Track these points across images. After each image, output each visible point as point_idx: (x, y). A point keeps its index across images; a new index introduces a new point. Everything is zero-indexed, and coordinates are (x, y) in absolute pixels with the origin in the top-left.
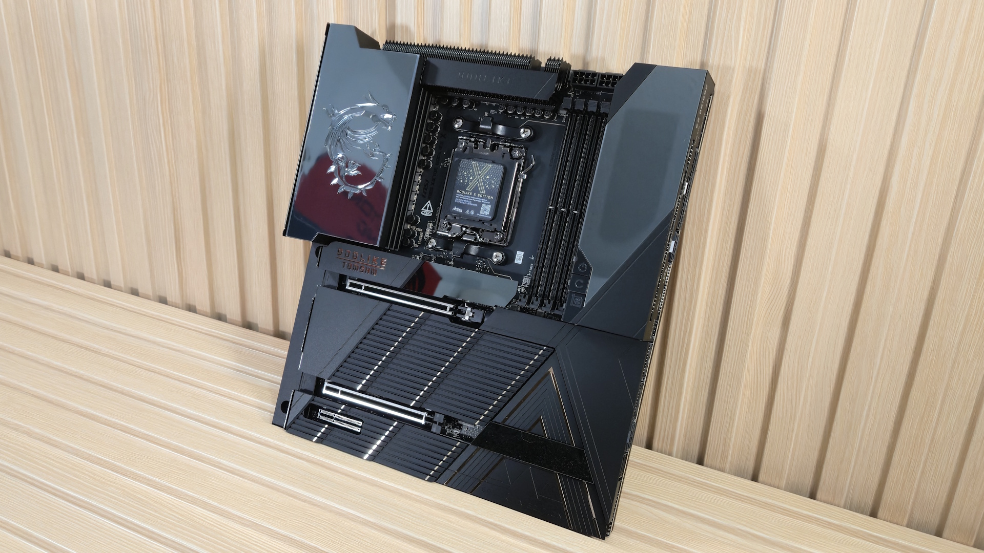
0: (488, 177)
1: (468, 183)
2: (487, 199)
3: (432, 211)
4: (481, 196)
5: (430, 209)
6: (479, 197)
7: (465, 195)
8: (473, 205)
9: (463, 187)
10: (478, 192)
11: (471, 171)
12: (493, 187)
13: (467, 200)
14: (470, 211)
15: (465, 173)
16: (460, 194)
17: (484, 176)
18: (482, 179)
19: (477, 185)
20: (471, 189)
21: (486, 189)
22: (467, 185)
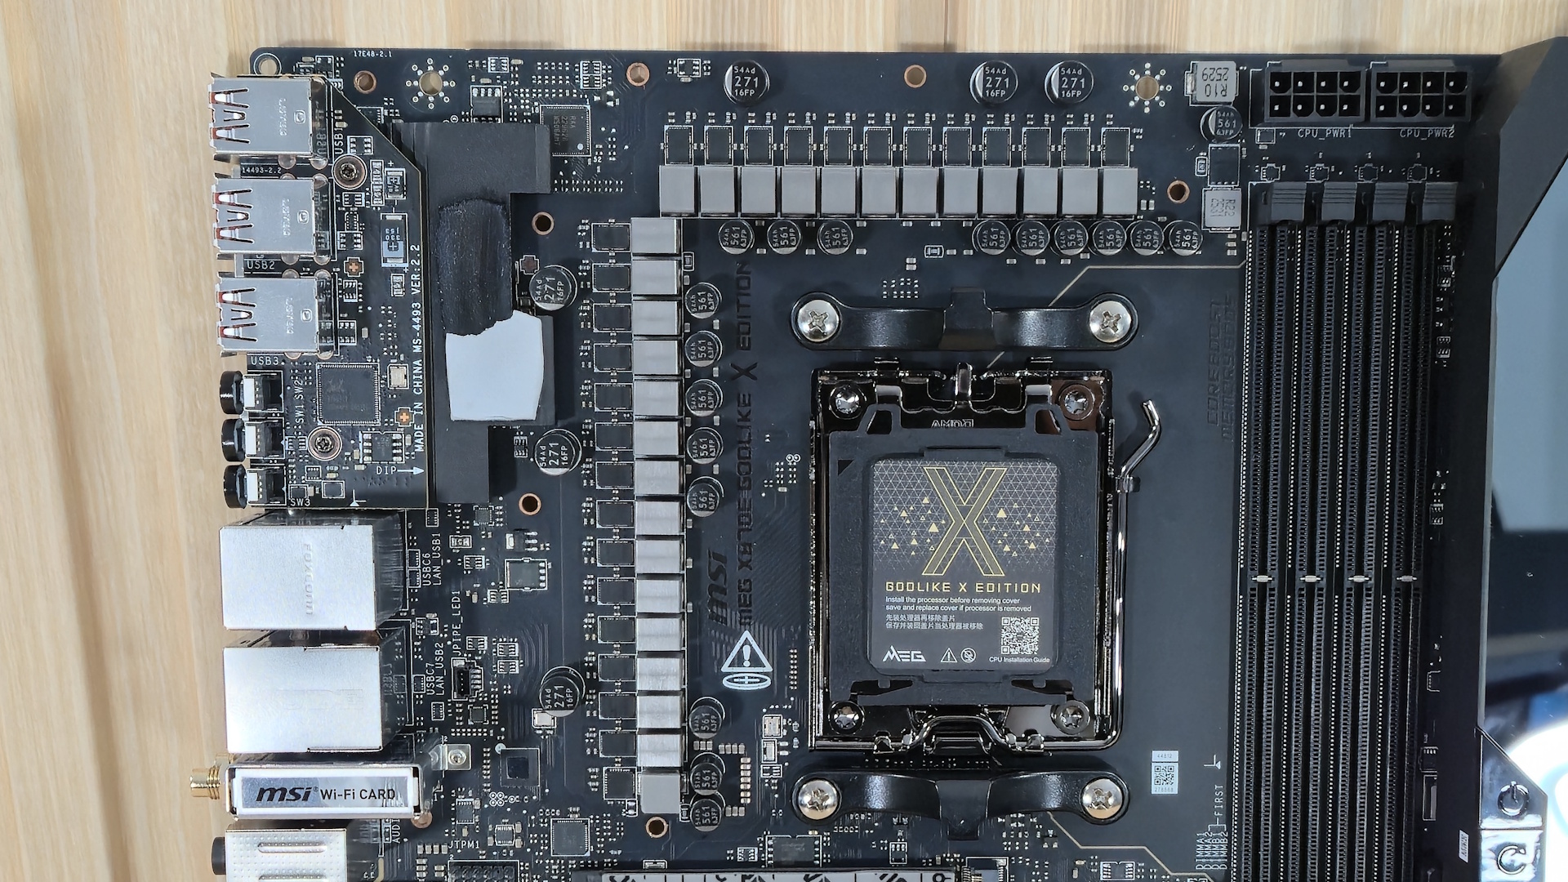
0: (1002, 514)
1: (924, 545)
2: (1019, 595)
3: (768, 668)
4: (990, 587)
5: (755, 661)
6: (985, 595)
7: (924, 595)
8: (966, 626)
9: (911, 569)
10: (973, 576)
11: (926, 501)
12: (1032, 546)
13: (934, 613)
14: (957, 652)
15: (904, 514)
16: (899, 595)
17: (986, 511)
18: (981, 525)
19: (964, 549)
20: (940, 570)
21: (1003, 559)
22: (923, 556)
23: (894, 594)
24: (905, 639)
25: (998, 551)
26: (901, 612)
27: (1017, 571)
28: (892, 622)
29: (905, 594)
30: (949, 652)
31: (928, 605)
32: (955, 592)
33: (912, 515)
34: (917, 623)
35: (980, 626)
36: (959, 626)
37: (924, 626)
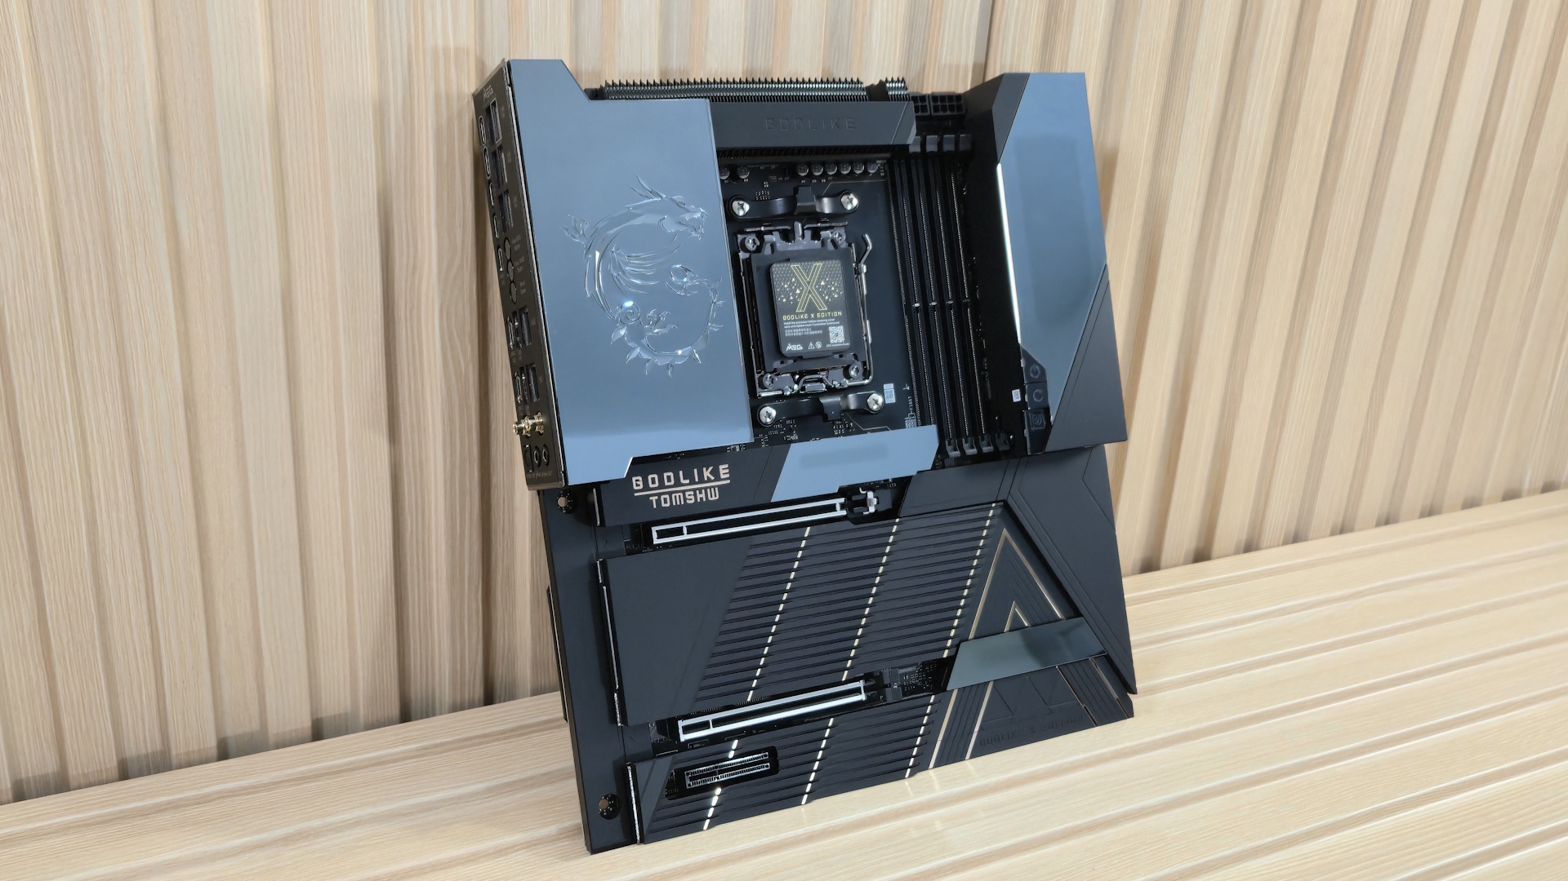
1: (795, 300)
2: (834, 317)
4: (823, 315)
6: (821, 318)
7: (798, 321)
8: (816, 332)
9: (791, 310)
10: (816, 311)
11: (793, 280)
12: (836, 296)
13: (803, 328)
14: (814, 344)
15: (786, 286)
16: (789, 321)
17: (817, 283)
18: (816, 289)
19: (811, 299)
20: (803, 309)
21: (826, 302)
22: (796, 303)
23: (787, 321)
24: (794, 340)
25: (823, 298)
26: (791, 329)
27: (832, 307)
28: (788, 333)
29: (790, 321)
30: (811, 344)
31: (800, 324)
32: (809, 318)
33: (789, 286)
34: (797, 333)
35: (821, 332)
36: (814, 333)
37: (800, 334)
